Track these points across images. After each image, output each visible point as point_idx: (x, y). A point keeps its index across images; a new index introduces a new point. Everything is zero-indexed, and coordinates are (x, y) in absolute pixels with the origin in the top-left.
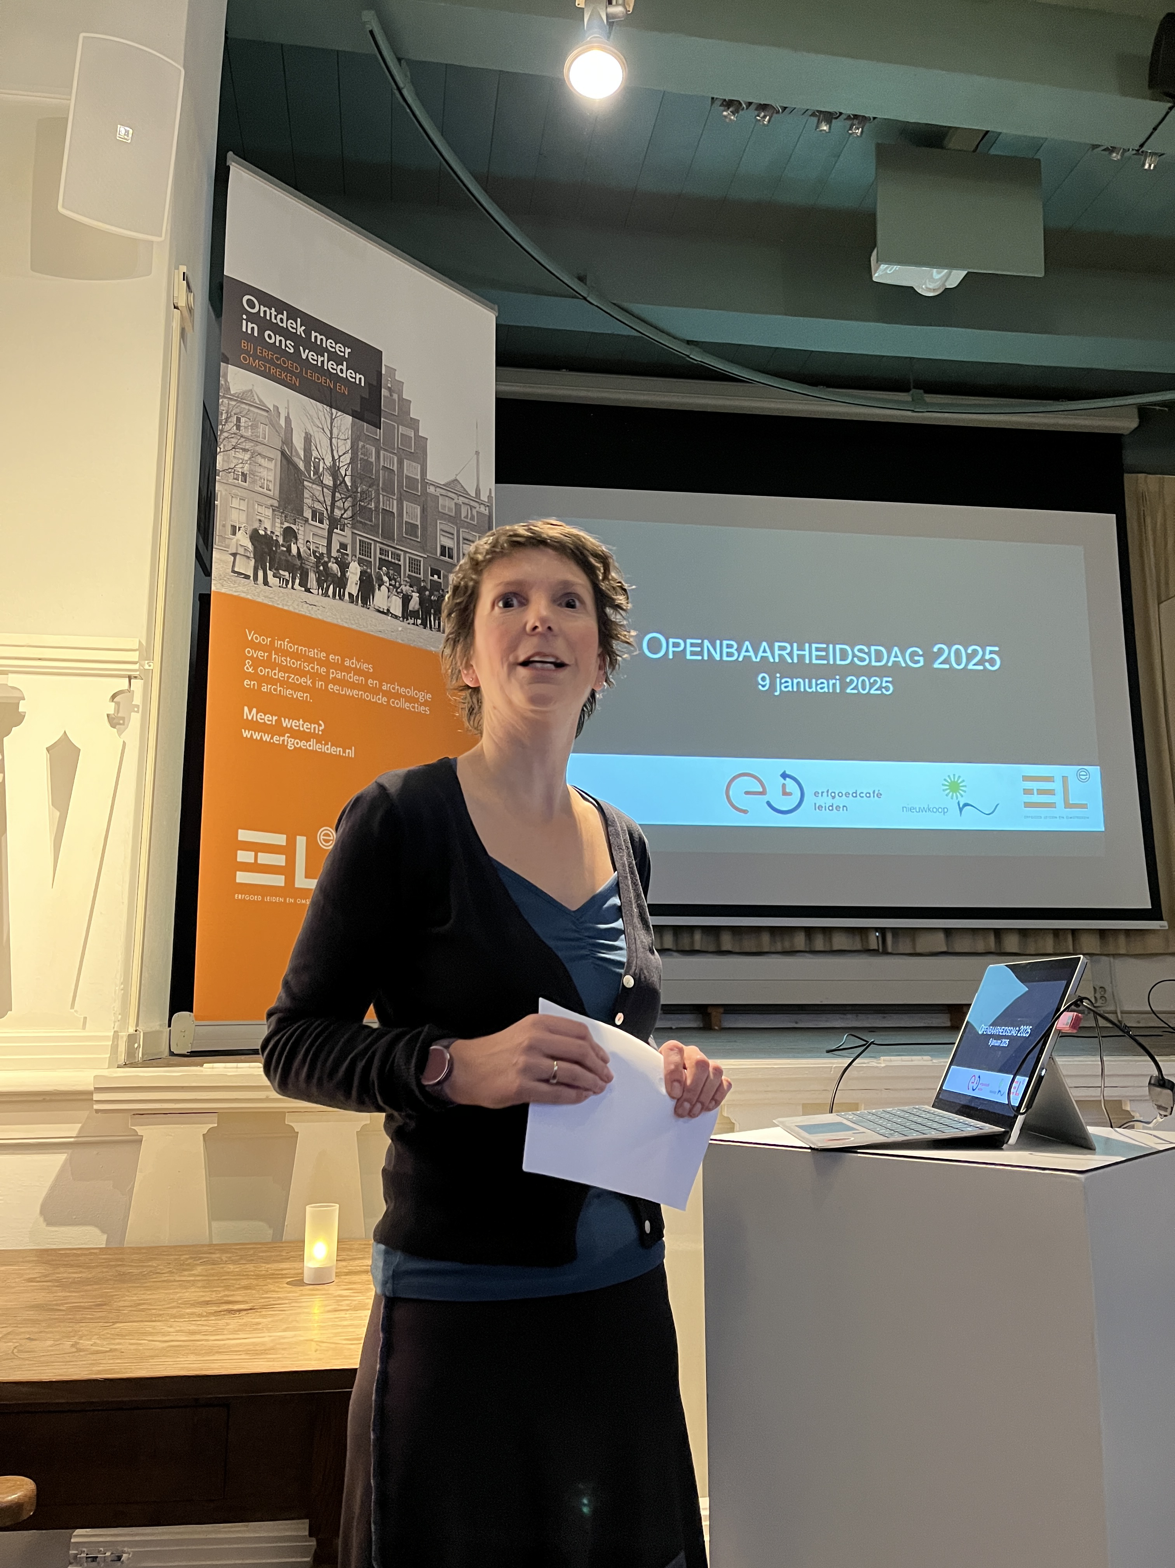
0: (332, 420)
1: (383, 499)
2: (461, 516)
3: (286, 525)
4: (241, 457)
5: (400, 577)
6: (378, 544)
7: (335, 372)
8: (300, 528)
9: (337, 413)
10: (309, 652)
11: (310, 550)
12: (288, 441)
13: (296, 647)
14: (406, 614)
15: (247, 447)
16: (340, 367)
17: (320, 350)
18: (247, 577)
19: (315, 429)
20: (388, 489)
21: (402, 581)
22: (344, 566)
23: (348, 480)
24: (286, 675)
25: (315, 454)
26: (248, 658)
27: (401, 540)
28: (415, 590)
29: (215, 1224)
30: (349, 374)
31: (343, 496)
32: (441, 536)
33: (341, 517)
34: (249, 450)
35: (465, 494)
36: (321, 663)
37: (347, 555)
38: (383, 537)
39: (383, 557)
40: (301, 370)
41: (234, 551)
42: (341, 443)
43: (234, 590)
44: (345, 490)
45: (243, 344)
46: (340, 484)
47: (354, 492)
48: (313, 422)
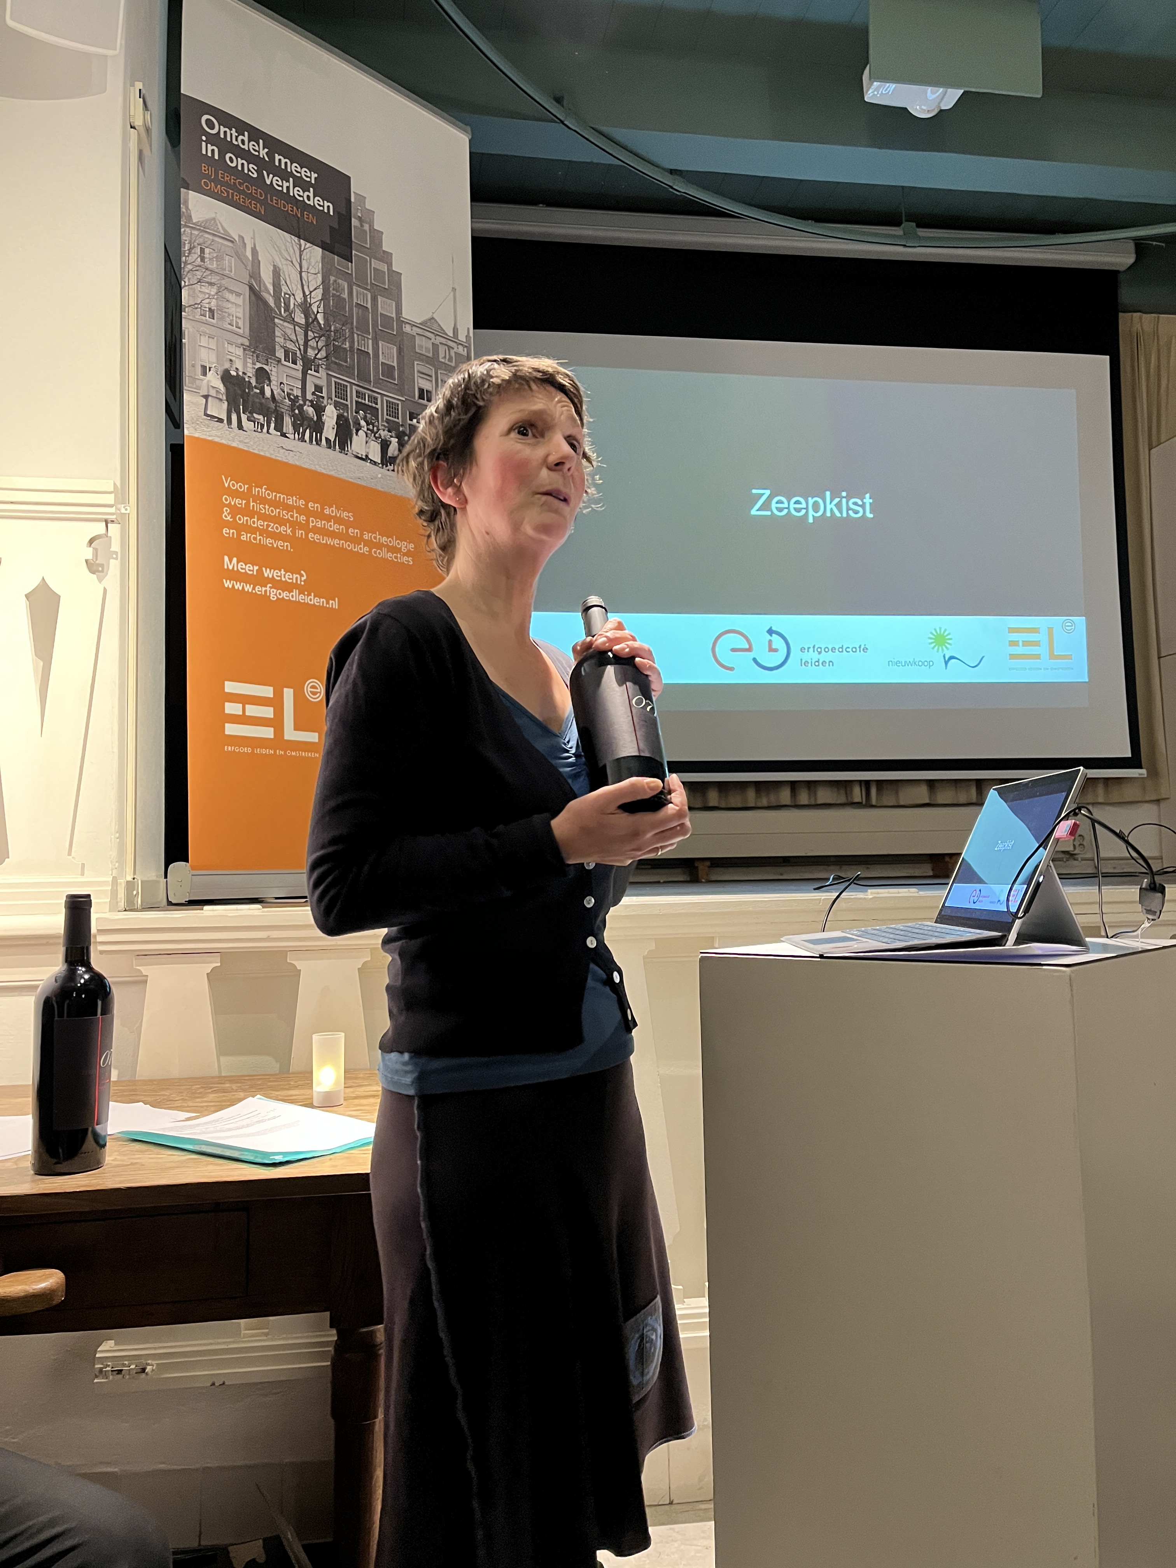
0: (301, 252)
1: (358, 338)
2: (438, 357)
3: (258, 365)
4: (207, 291)
5: (378, 422)
6: (354, 387)
7: (301, 199)
8: (273, 369)
9: (306, 245)
11: (284, 392)
12: (255, 274)
14: (387, 460)
15: (213, 281)
16: (307, 193)
17: (285, 175)
18: (220, 420)
19: (284, 262)
20: (363, 327)
21: (380, 425)
22: (320, 410)
23: (320, 317)
25: (284, 289)
27: (377, 383)
28: (394, 435)
29: (222, 1059)
30: (317, 202)
31: (316, 335)
32: (419, 378)
33: (315, 358)
34: (215, 284)
35: (441, 333)
36: (300, 511)
37: (323, 398)
38: (359, 379)
39: (360, 400)
40: (266, 197)
41: (206, 393)
42: (311, 277)
43: (208, 434)
44: (318, 328)
45: (203, 168)
46: (313, 322)
47: (327, 331)
48: (281, 254)
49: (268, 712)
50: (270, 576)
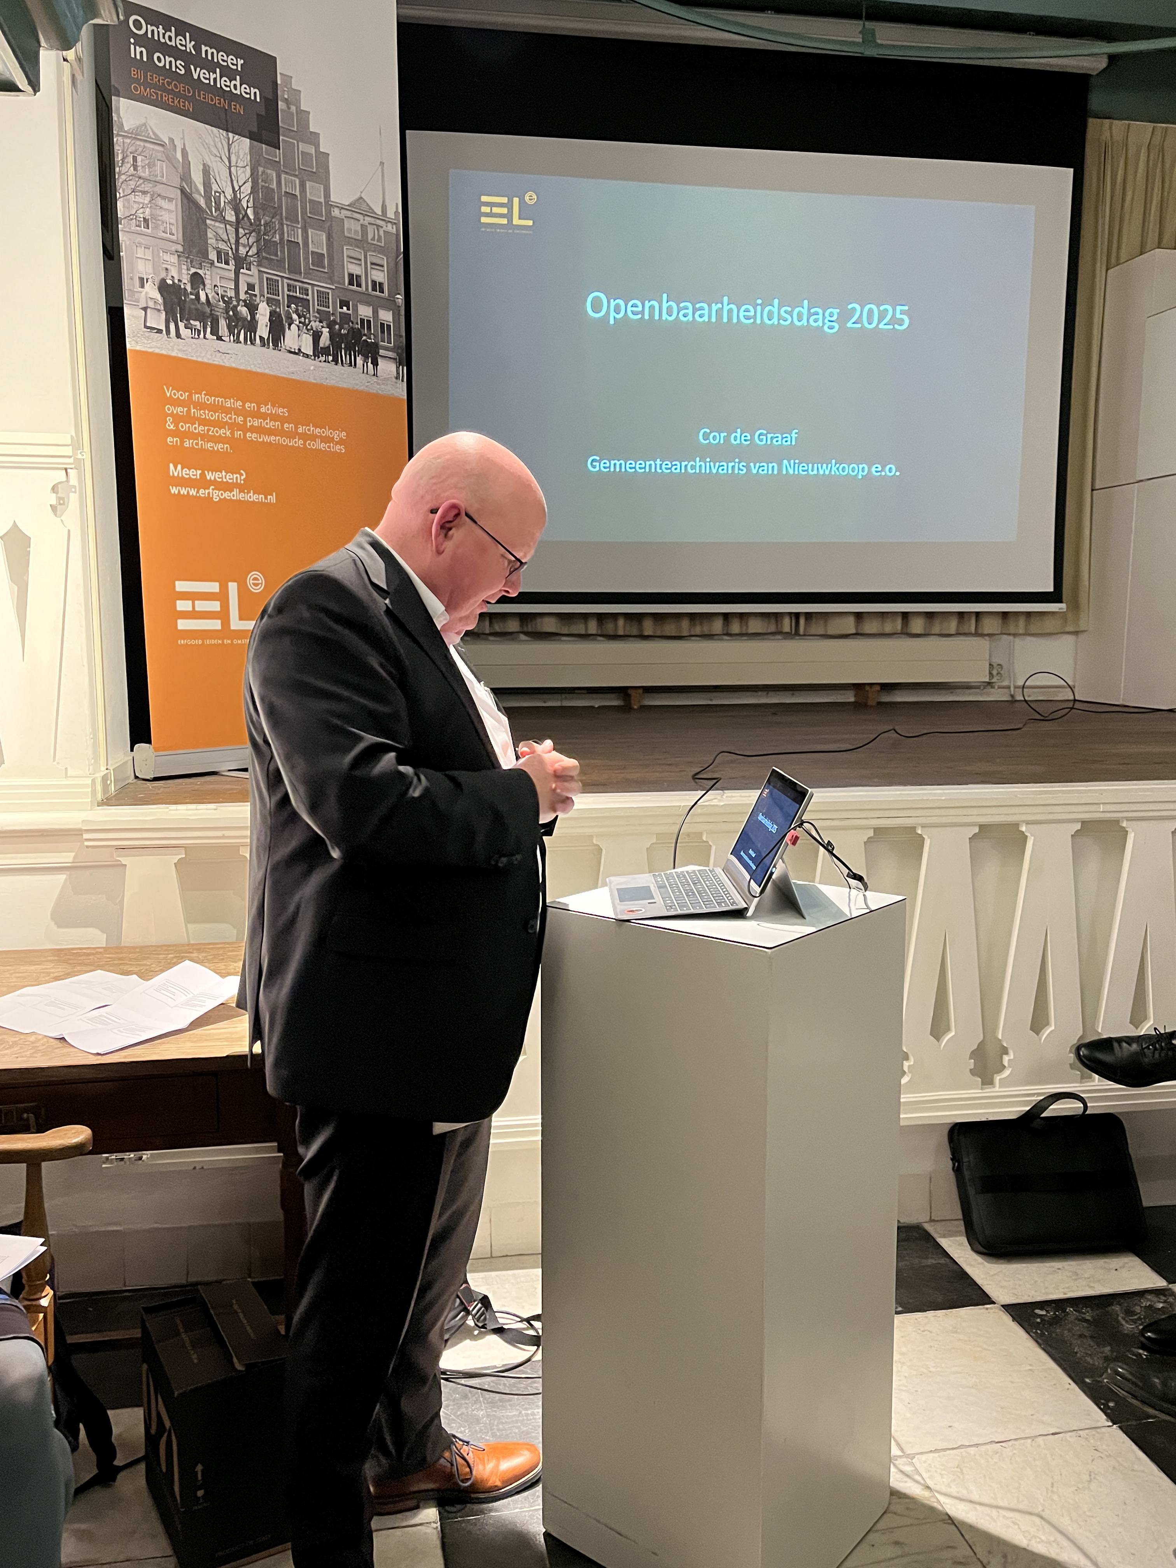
0: (229, 145)
1: (288, 228)
2: (367, 238)
3: (193, 270)
4: (142, 201)
5: (309, 313)
6: (285, 280)
7: (228, 89)
8: (208, 273)
9: (234, 137)
10: (226, 402)
11: (218, 294)
12: (186, 177)
13: (213, 398)
14: (318, 352)
15: (146, 189)
16: (233, 82)
17: (211, 66)
18: (159, 331)
19: (213, 158)
20: (292, 217)
21: (311, 317)
22: (253, 308)
23: (250, 212)
24: (206, 428)
25: (215, 187)
26: (169, 415)
27: (307, 274)
28: (325, 326)
30: (243, 90)
31: (246, 231)
32: (349, 264)
33: (247, 255)
34: (148, 192)
35: (369, 212)
36: (238, 412)
37: (255, 296)
38: (290, 272)
39: (291, 294)
40: (194, 92)
41: (145, 306)
42: (240, 171)
43: (148, 346)
44: (248, 224)
45: (132, 72)
46: (243, 218)
47: (258, 226)
48: (211, 151)
49: (215, 606)
50: (213, 478)
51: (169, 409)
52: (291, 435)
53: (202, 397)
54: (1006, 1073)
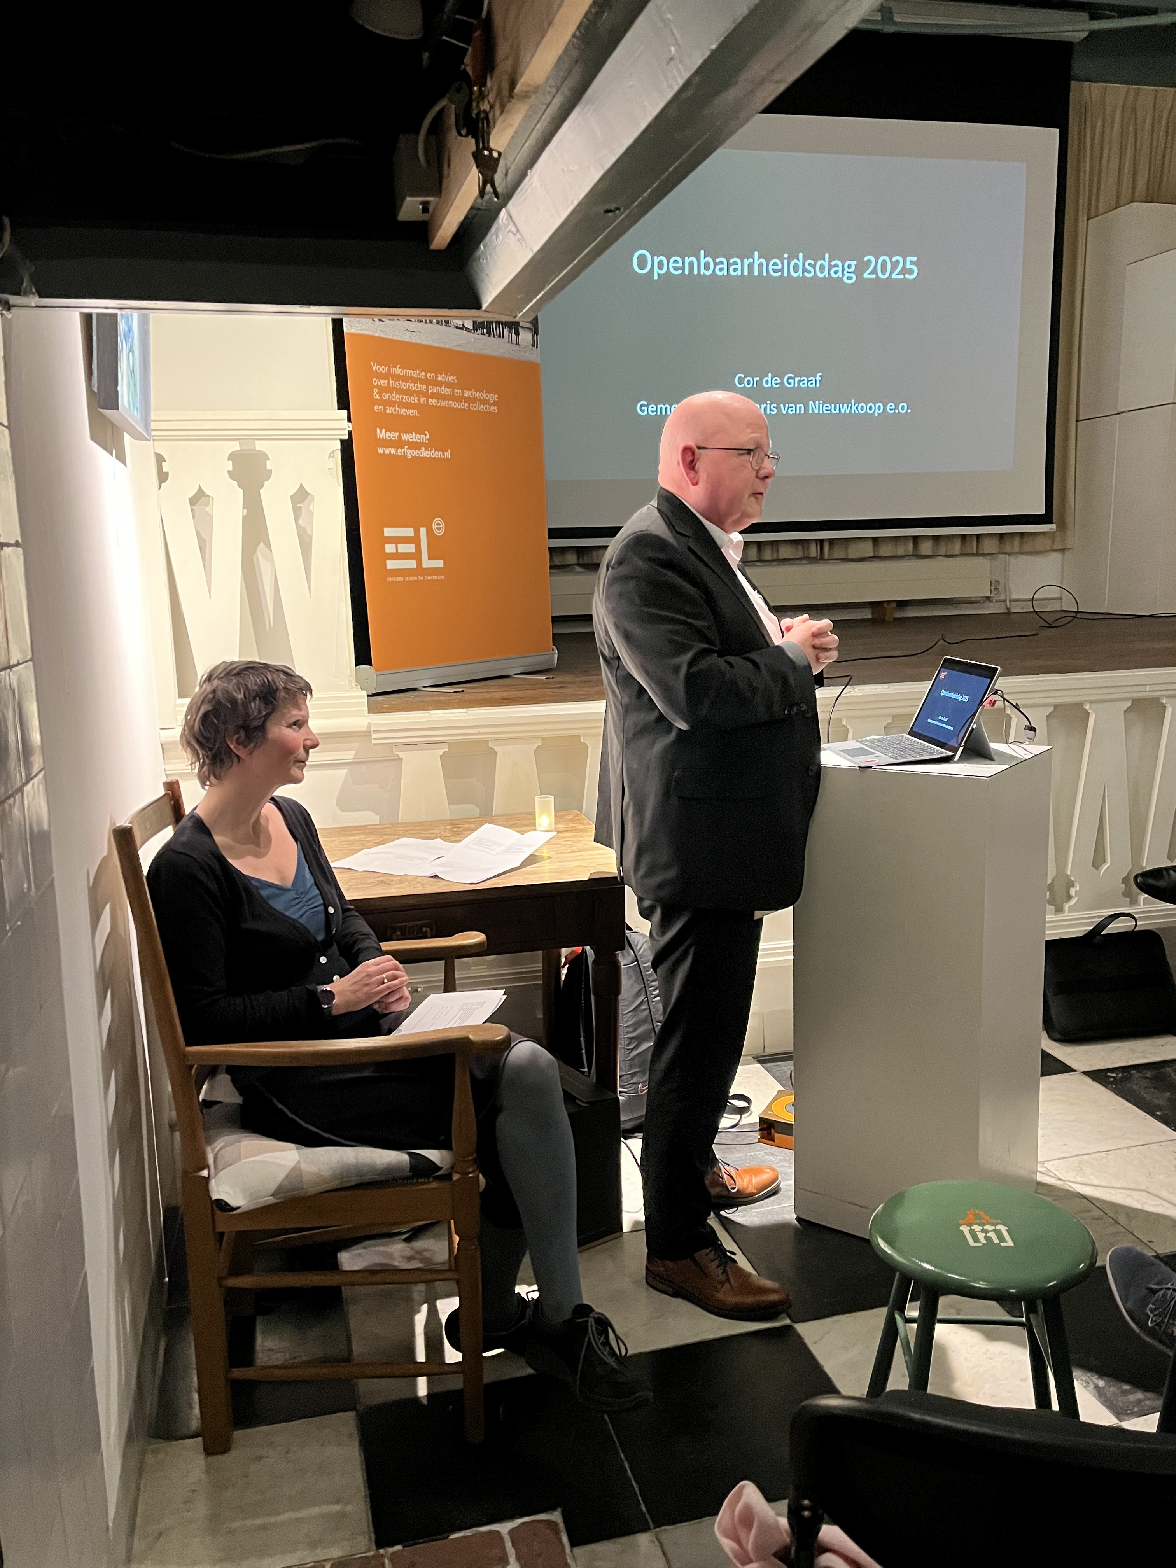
10: (413, 374)
13: (405, 370)
24: (401, 396)
26: (375, 386)
36: (422, 382)
49: (410, 548)
50: (407, 439)
51: (376, 382)
52: (459, 399)
53: (397, 370)
54: (1073, 902)
